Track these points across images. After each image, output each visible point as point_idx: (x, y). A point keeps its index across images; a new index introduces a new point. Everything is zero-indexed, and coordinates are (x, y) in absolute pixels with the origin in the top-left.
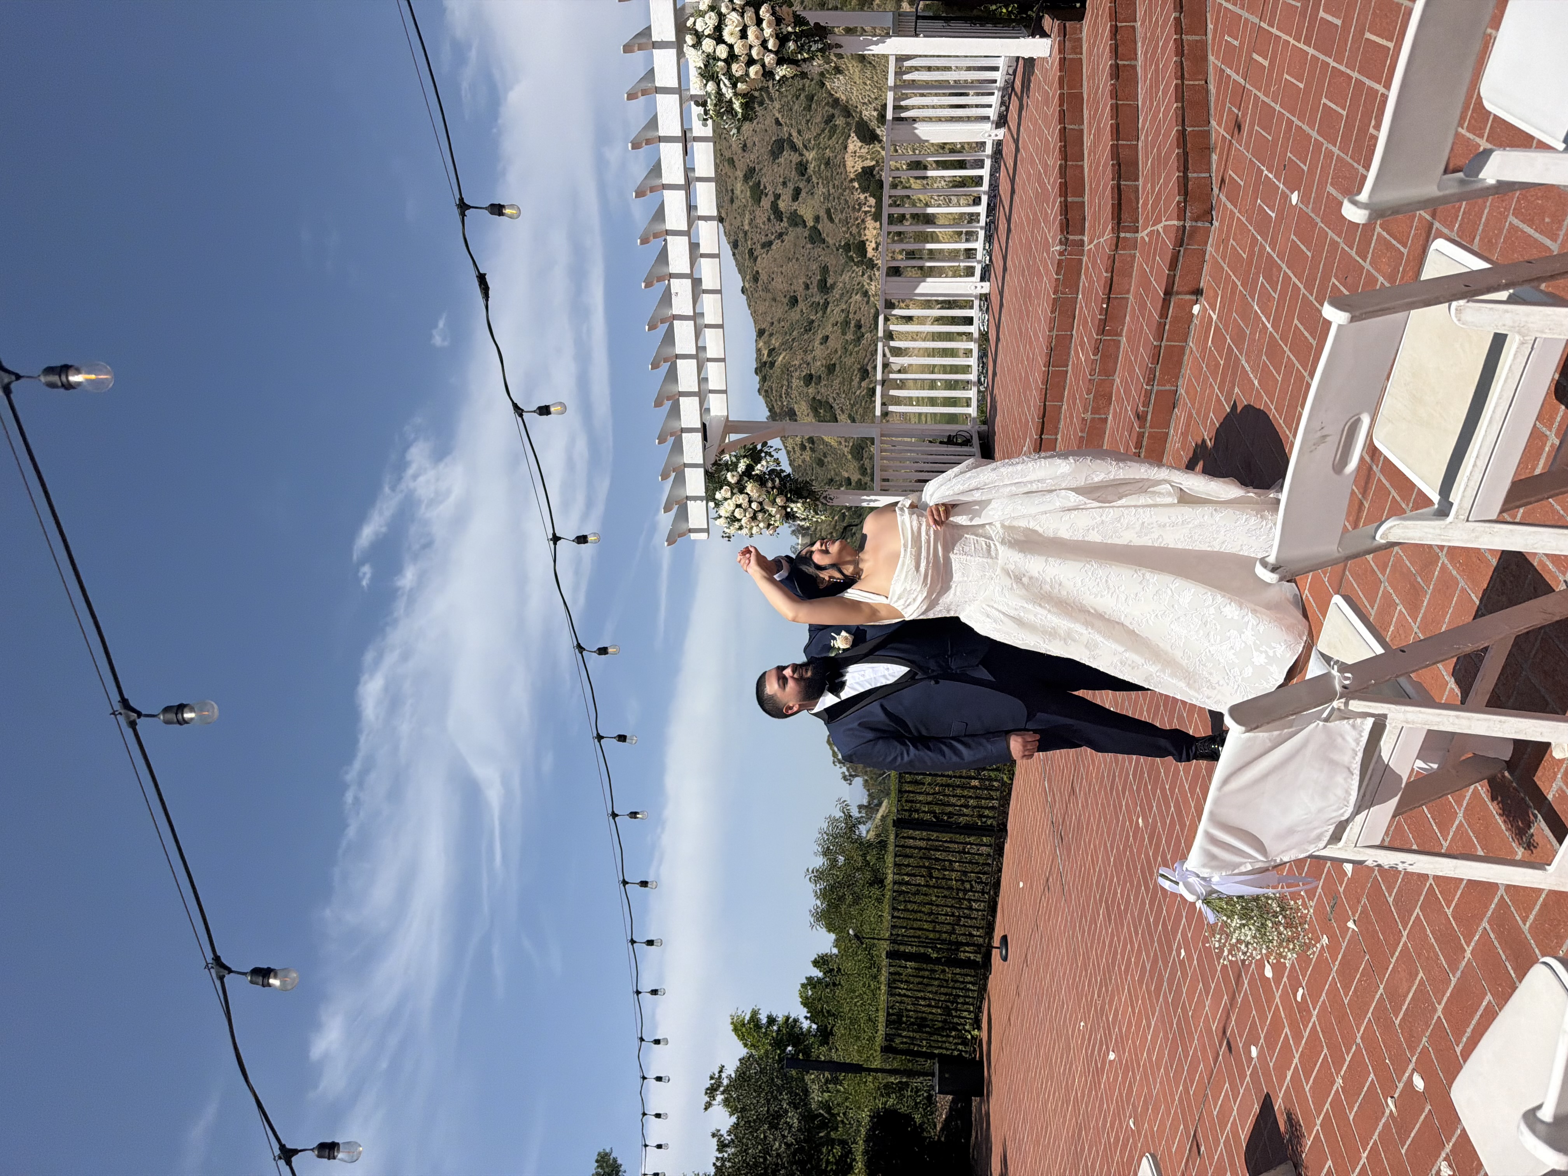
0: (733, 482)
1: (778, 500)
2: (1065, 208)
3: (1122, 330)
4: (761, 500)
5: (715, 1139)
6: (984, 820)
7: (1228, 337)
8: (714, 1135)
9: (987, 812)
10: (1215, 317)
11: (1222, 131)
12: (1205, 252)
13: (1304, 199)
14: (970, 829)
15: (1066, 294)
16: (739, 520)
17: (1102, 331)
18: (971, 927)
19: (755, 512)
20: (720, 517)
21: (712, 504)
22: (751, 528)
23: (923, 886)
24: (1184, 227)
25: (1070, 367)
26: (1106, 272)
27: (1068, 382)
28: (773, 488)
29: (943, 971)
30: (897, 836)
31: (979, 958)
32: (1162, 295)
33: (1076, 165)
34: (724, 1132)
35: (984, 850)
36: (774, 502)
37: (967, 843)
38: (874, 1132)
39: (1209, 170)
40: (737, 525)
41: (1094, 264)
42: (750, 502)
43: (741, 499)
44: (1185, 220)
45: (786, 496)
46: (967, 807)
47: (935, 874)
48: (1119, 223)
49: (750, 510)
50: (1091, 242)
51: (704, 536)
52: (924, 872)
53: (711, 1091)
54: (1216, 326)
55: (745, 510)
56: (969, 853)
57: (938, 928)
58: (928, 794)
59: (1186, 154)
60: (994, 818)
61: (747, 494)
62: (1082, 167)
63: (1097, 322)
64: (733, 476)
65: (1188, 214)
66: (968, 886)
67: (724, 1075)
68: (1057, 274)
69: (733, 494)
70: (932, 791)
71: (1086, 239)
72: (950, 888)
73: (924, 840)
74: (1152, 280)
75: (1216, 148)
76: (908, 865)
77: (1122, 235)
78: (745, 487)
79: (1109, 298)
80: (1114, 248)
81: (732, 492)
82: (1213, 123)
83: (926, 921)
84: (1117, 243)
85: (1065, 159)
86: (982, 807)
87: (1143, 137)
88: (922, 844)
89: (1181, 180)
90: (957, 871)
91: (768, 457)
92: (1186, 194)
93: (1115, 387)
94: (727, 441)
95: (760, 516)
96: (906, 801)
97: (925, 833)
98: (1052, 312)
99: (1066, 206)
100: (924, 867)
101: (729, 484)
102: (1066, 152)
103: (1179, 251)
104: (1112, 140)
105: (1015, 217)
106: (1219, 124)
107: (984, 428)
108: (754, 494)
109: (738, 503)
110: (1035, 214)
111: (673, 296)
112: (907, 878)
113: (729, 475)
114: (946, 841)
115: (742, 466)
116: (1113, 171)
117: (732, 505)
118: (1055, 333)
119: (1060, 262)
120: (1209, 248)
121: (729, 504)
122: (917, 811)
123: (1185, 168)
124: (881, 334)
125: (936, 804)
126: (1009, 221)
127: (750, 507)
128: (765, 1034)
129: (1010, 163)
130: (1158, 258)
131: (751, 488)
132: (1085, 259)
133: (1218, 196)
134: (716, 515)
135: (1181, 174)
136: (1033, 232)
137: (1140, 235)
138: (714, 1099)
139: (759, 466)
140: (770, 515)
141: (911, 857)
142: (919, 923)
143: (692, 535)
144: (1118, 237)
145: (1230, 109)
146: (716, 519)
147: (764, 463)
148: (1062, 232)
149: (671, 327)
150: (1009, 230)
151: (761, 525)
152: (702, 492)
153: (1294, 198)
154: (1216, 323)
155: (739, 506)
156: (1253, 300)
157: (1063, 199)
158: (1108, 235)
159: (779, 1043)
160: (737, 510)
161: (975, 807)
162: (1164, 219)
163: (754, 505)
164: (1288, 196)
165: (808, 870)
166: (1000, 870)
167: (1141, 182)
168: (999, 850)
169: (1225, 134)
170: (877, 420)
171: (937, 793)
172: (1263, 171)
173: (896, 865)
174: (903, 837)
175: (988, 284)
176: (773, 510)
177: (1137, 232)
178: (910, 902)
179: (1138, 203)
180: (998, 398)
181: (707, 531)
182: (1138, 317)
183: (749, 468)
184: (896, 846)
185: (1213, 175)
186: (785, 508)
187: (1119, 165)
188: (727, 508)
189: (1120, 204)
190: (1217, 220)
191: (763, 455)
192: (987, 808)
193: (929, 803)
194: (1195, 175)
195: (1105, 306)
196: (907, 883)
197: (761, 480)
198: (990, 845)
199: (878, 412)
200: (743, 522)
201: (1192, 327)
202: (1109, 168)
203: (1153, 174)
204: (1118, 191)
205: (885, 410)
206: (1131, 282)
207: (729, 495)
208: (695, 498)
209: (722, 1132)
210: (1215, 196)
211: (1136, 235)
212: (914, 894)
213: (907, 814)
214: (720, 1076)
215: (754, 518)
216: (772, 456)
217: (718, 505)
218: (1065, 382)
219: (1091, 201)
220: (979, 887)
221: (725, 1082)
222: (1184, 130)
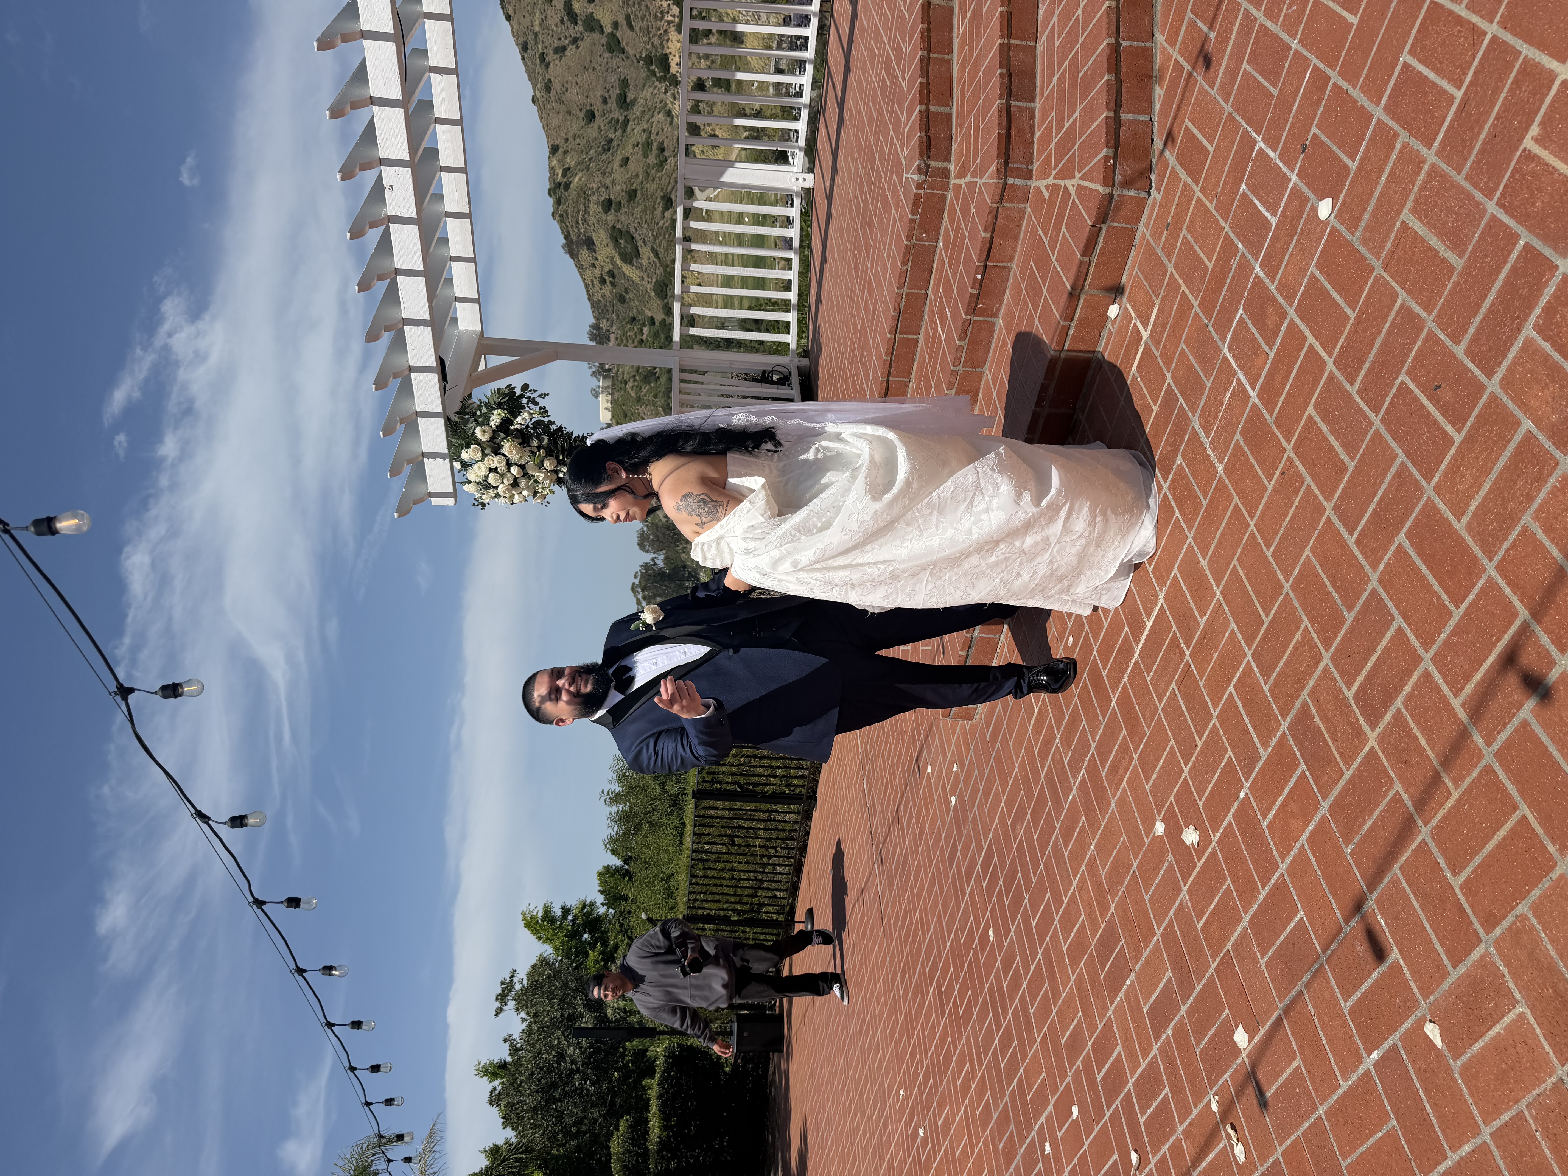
0: (484, 439)
1: (547, 464)
2: (927, 121)
3: (998, 310)
4: (523, 462)
5: (508, 1044)
6: (792, 788)
7: (1169, 375)
8: (505, 1041)
9: (795, 781)
10: (1145, 335)
11: (1175, 55)
12: (1134, 232)
13: (1342, 213)
14: (778, 797)
15: (921, 240)
16: (496, 488)
17: (972, 310)
18: (774, 890)
19: (516, 479)
20: (469, 482)
21: (457, 465)
22: (512, 496)
23: (725, 853)
24: (1111, 196)
25: (921, 336)
26: (985, 230)
27: (918, 353)
28: (539, 448)
29: (744, 932)
30: (696, 807)
31: (781, 918)
32: (1069, 287)
33: (942, 60)
34: (516, 1036)
35: (792, 817)
36: (540, 466)
37: (772, 811)
38: (669, 1073)
39: (1149, 112)
40: (492, 492)
41: (965, 211)
42: (509, 465)
43: (495, 461)
44: (1113, 186)
45: (557, 458)
46: (775, 776)
47: (737, 841)
48: (1006, 163)
49: (509, 475)
50: (960, 176)
51: (450, 502)
52: (726, 840)
53: (502, 998)
54: (1147, 350)
55: (502, 476)
56: (775, 820)
57: (739, 891)
58: (732, 765)
59: (1119, 82)
60: (803, 786)
61: (504, 455)
62: (950, 62)
63: (967, 296)
64: (484, 432)
65: (1118, 178)
66: (772, 851)
67: (515, 980)
68: (912, 213)
69: (484, 455)
70: (737, 762)
71: (952, 168)
72: (754, 855)
73: (727, 809)
74: (1054, 259)
75: (1162, 78)
76: (709, 834)
77: (1010, 181)
78: (500, 447)
79: (986, 266)
80: (997, 198)
81: (483, 452)
82: (1160, 38)
83: (727, 886)
84: (1003, 193)
85: (928, 48)
86: (791, 777)
87: (1045, 38)
88: (725, 813)
89: (1111, 123)
90: (761, 838)
91: (530, 405)
92: (1116, 146)
93: (983, 381)
94: (482, 367)
95: (523, 483)
96: (708, 773)
97: (727, 803)
98: (904, 263)
99: (928, 117)
100: (726, 835)
101: (478, 442)
102: (929, 37)
103: (1101, 229)
104: (1002, 36)
105: (850, 103)
106: (1172, 42)
107: (805, 362)
108: (514, 456)
109: (493, 466)
110: (880, 113)
111: (387, 191)
112: (706, 847)
113: (478, 431)
114: (750, 810)
115: (496, 419)
116: (1001, 84)
117: (484, 469)
118: (906, 290)
119: (917, 198)
120: (1141, 228)
121: (480, 468)
122: (720, 782)
123: (1117, 107)
124: (679, 233)
125: (741, 775)
126: (841, 105)
127: (509, 471)
128: (560, 927)
129: (845, 27)
130: (1064, 229)
131: (508, 447)
132: (950, 195)
133: (1162, 153)
134: (464, 479)
135: (1112, 114)
136: (876, 139)
137: (1034, 183)
138: (506, 1004)
139: (519, 419)
140: (536, 481)
141: (713, 826)
142: (719, 888)
143: (433, 500)
144: (1005, 184)
145: (1192, 23)
146: (463, 483)
147: (526, 415)
148: (921, 155)
149: (387, 232)
150: (841, 120)
151: (525, 493)
152: (443, 448)
153: (1325, 209)
154: (1146, 344)
155: (495, 470)
156: (1223, 340)
157: (924, 107)
158: (989, 179)
159: (574, 934)
160: (491, 475)
161: (784, 776)
162: (1078, 175)
163: (514, 470)
164: (1307, 200)
165: (603, 792)
166: (807, 833)
167: (1038, 105)
168: (807, 816)
169: (1181, 60)
170: (676, 347)
171: (742, 765)
172: (1255, 142)
173: (695, 834)
174: (704, 808)
175: (812, 175)
176: (540, 476)
177: (1030, 178)
178: (710, 869)
179: (1033, 135)
180: (823, 331)
181: (454, 495)
182: (1025, 302)
183: (505, 424)
184: (696, 816)
185: (1155, 118)
186: (556, 472)
187: (1010, 75)
188: (477, 472)
189: (1009, 135)
190: (1158, 190)
191: (524, 401)
192: (796, 777)
193: (733, 774)
194: (1130, 117)
195: (979, 277)
196: (706, 852)
197: (523, 437)
198: (798, 813)
199: (676, 337)
200: (500, 490)
201: (1105, 334)
202: (996, 78)
203: (1061, 99)
204: (1008, 115)
205: (685, 332)
206: (1016, 246)
207: (479, 456)
208: (434, 456)
209: (514, 1037)
210: (1157, 153)
211: (1029, 182)
212: (716, 861)
213: (708, 785)
214: (512, 981)
215: (515, 484)
216: (536, 404)
217: (465, 465)
218: (914, 353)
219: (963, 115)
220: (784, 852)
221: (518, 987)
222: (1118, 44)
